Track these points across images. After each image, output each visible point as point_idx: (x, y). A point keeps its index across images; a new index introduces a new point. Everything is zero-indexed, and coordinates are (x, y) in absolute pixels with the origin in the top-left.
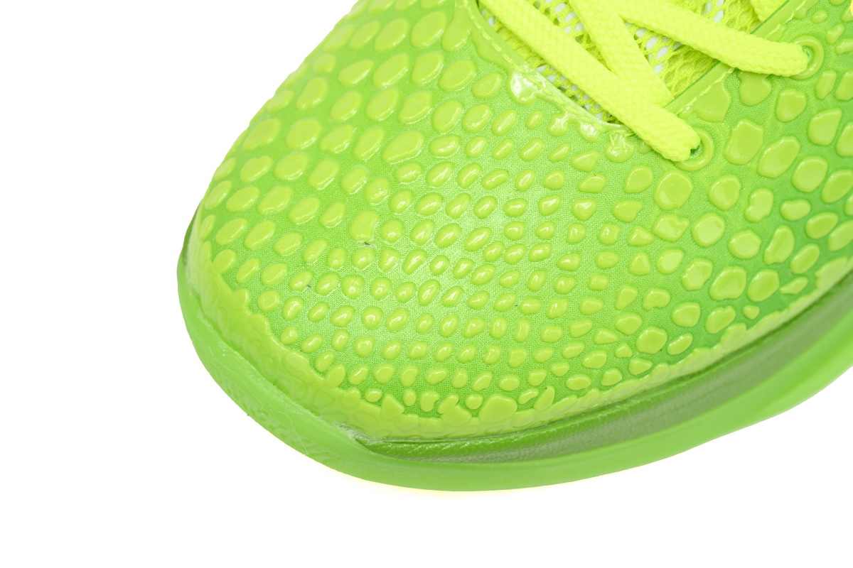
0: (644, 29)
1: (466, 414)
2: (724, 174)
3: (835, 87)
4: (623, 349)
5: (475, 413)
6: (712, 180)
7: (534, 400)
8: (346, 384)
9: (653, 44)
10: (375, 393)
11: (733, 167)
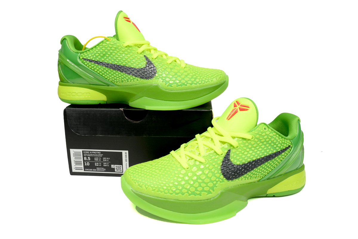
0: (187, 155)
1: (145, 188)
2: (191, 172)
3: (209, 167)
4: (169, 188)
5: (146, 188)
6: (189, 173)
7: (155, 190)
8: (133, 180)
9: (187, 157)
10: (135, 182)
11: (192, 172)
